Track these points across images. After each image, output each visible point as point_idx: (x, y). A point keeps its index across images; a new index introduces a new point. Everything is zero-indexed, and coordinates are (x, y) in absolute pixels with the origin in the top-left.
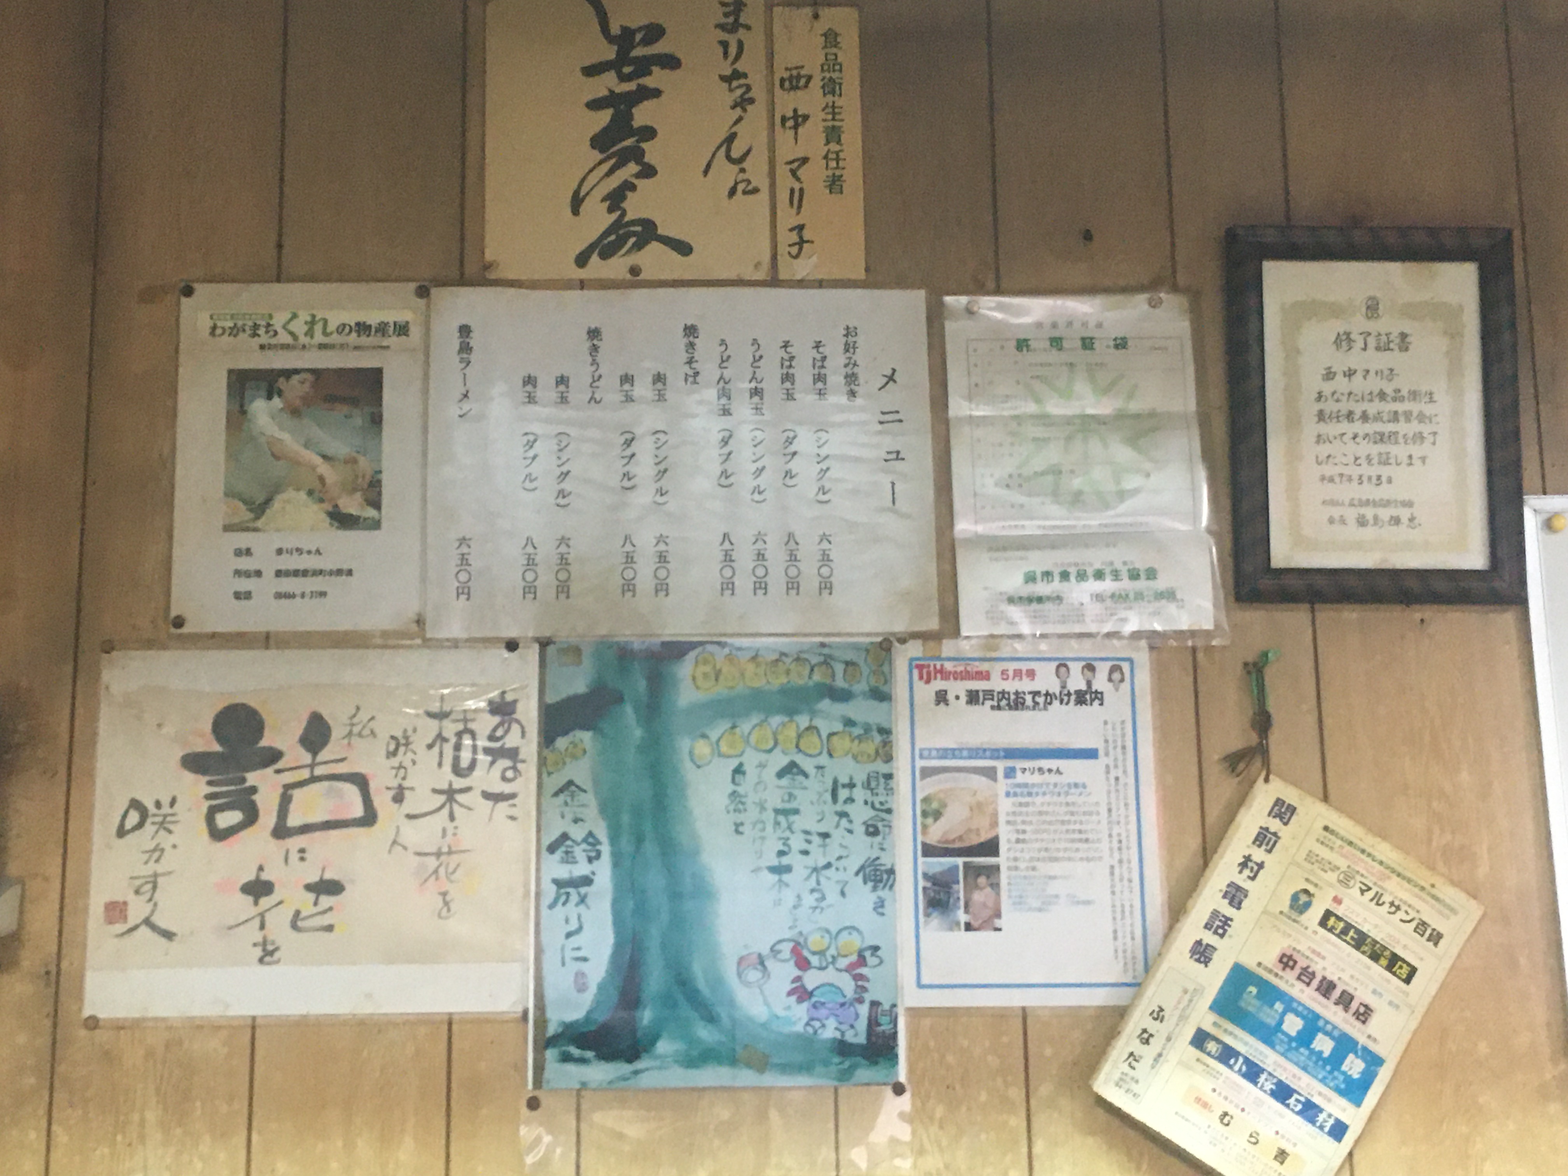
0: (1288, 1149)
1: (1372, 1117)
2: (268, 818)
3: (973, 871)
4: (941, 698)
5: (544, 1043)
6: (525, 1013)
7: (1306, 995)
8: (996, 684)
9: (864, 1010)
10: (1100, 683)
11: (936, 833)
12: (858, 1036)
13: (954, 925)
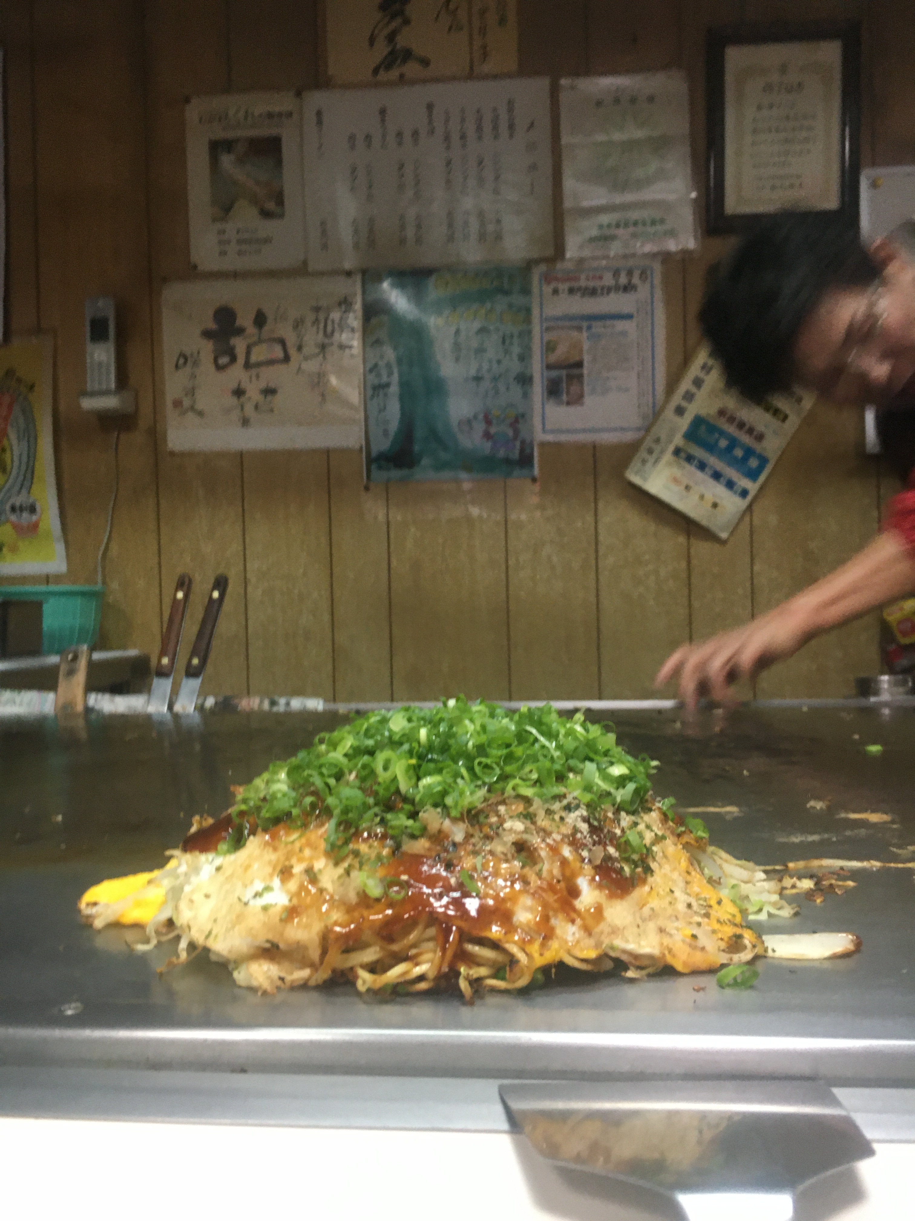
0: (718, 501)
1: (761, 489)
2: (241, 360)
3: (570, 377)
4: (556, 292)
5: (370, 460)
6: (361, 448)
7: (731, 429)
8: (583, 283)
9: (518, 444)
10: (636, 280)
11: (553, 358)
12: (515, 454)
13: (560, 403)
